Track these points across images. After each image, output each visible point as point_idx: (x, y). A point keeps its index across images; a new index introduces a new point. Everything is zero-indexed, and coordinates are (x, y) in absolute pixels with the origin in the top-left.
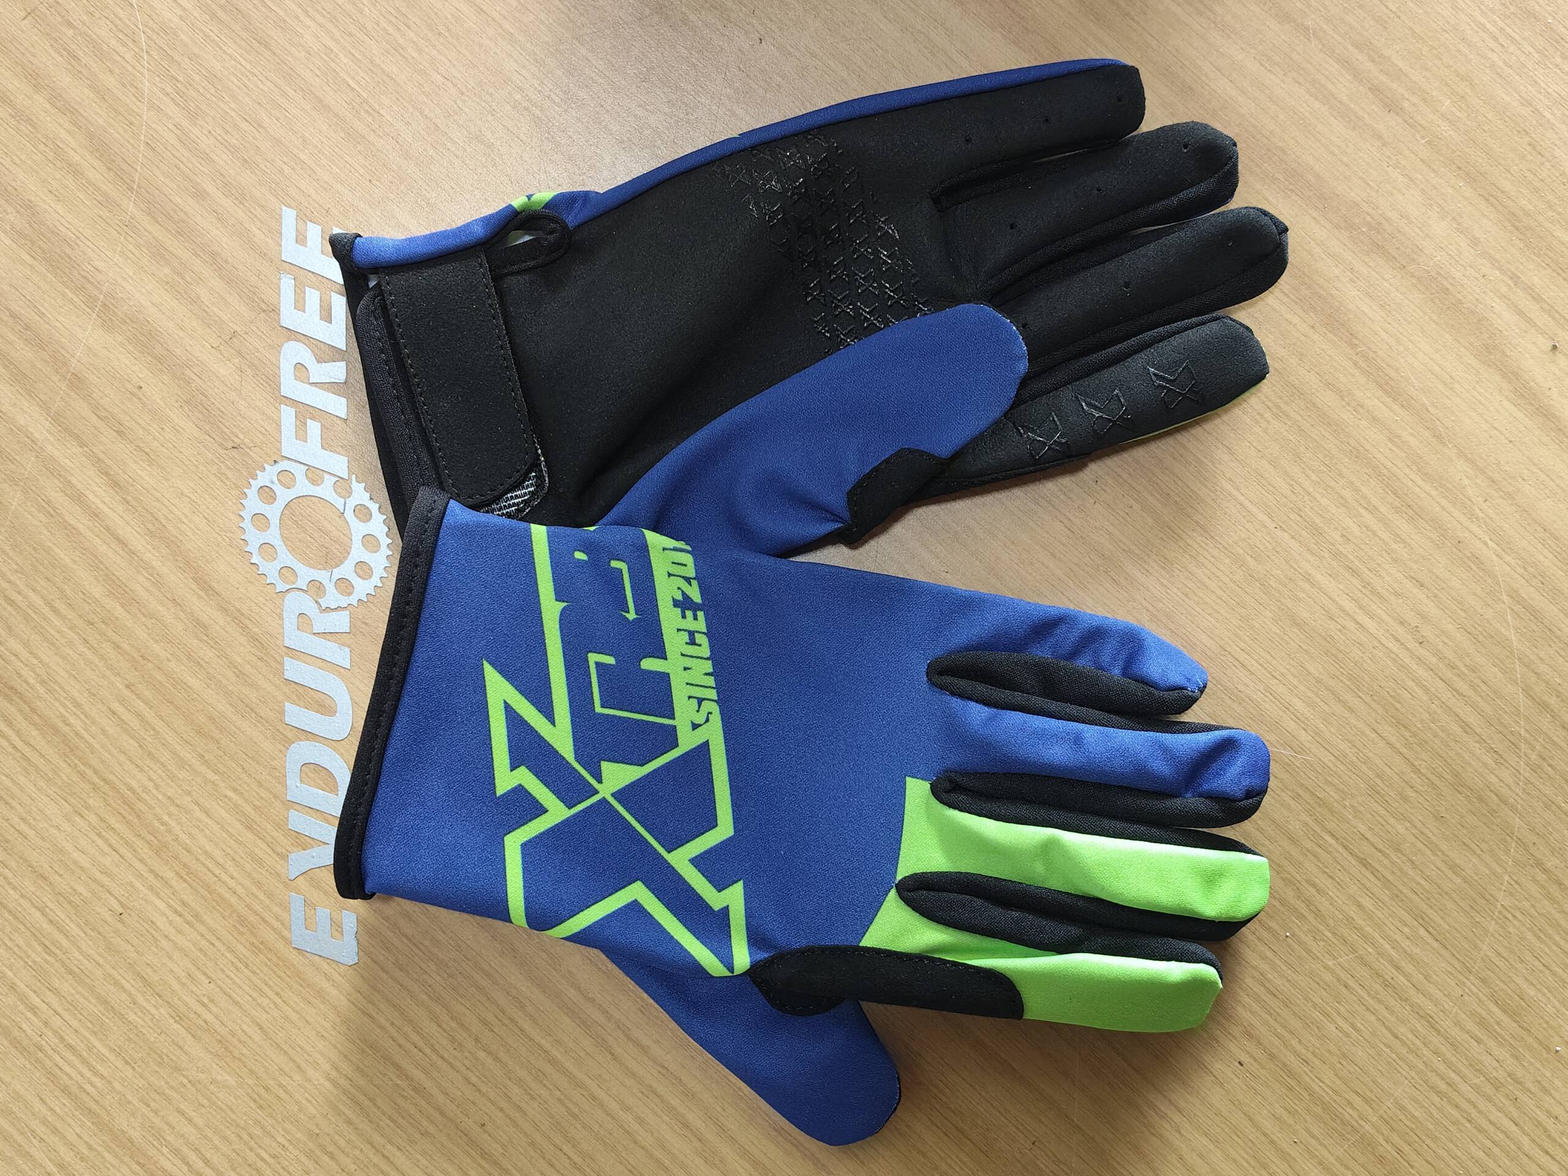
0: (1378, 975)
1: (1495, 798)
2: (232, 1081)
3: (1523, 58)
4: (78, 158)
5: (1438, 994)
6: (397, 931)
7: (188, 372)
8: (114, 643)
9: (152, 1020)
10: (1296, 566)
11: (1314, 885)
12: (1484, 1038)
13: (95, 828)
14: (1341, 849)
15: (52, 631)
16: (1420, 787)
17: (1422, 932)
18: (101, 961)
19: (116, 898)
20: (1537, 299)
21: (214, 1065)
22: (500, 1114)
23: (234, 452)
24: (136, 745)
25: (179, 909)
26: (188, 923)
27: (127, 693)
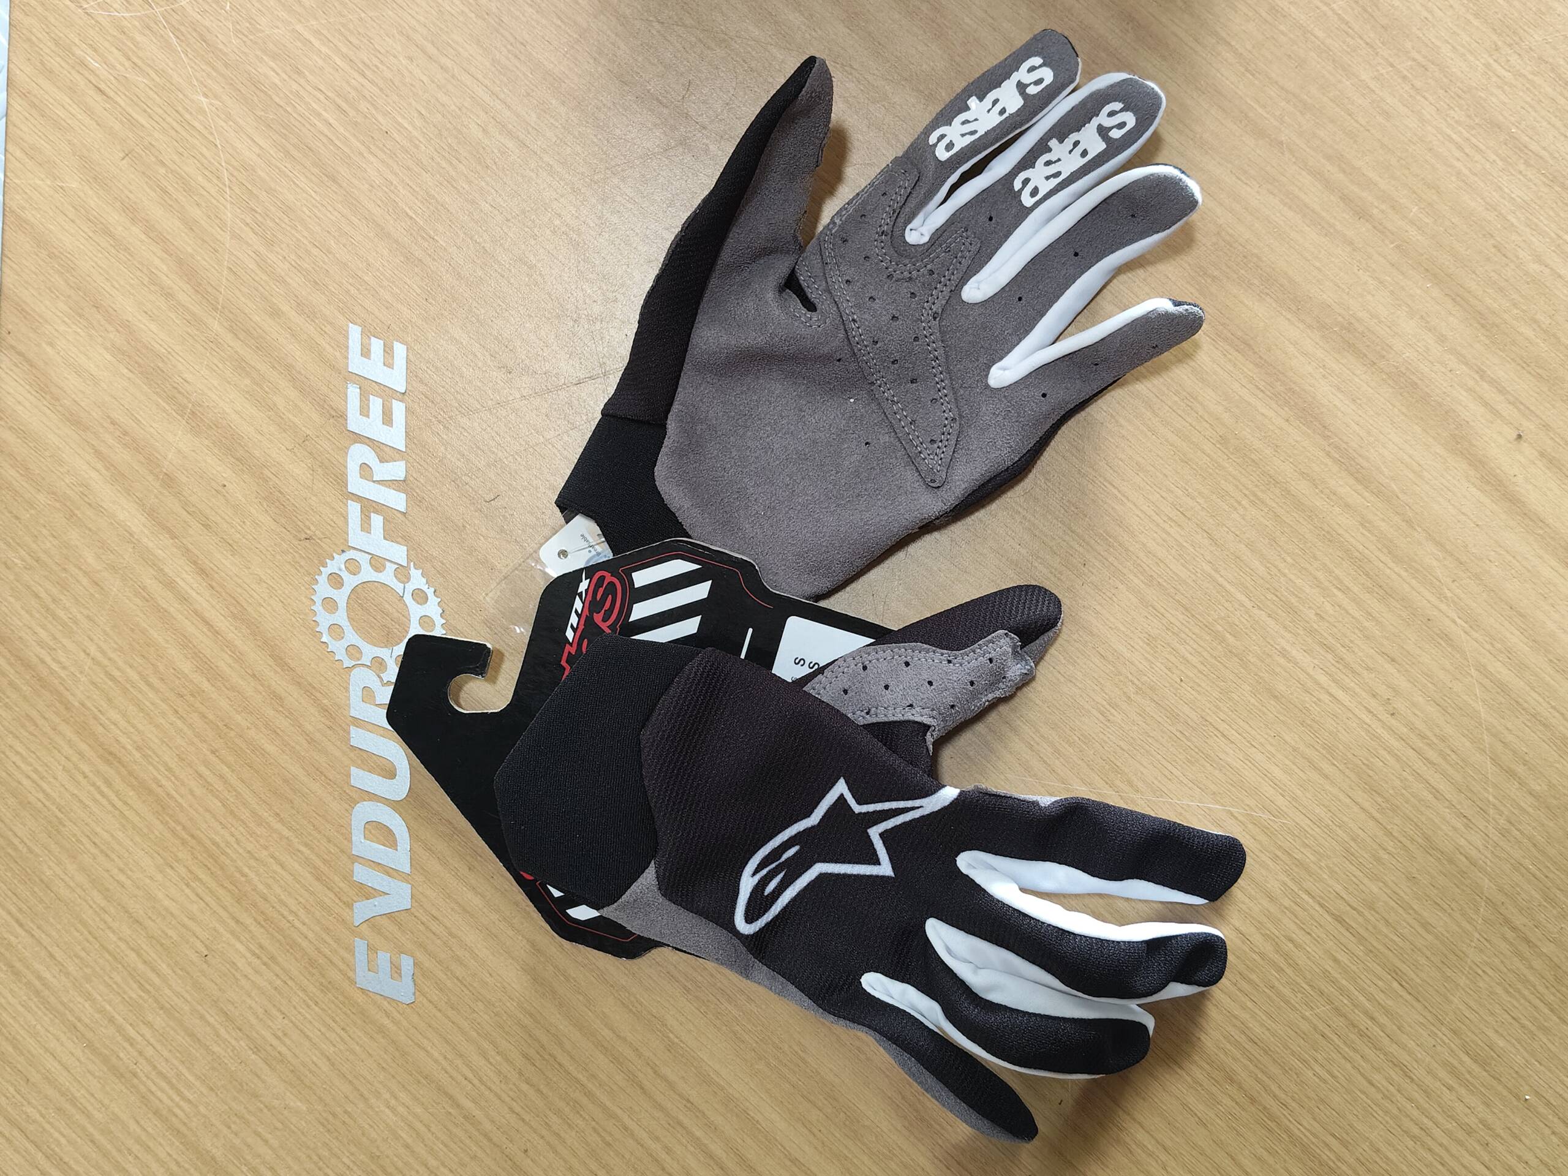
0: (1354, 1026)
1: (1464, 859)
2: (303, 1107)
3: (1488, 166)
4: (169, 282)
5: (1411, 1044)
6: (449, 973)
7: (266, 472)
8: (200, 713)
9: (232, 1051)
10: (1272, 643)
11: (1291, 940)
12: (1456, 1086)
13: (184, 878)
14: (1317, 907)
15: (147, 703)
16: (1393, 850)
17: (1395, 985)
18: (189, 998)
19: (201, 941)
20: (1502, 391)
21: (288, 1094)
22: (541, 1141)
23: (307, 543)
24: (220, 804)
25: (257, 951)
26: (265, 964)
27: (212, 758)
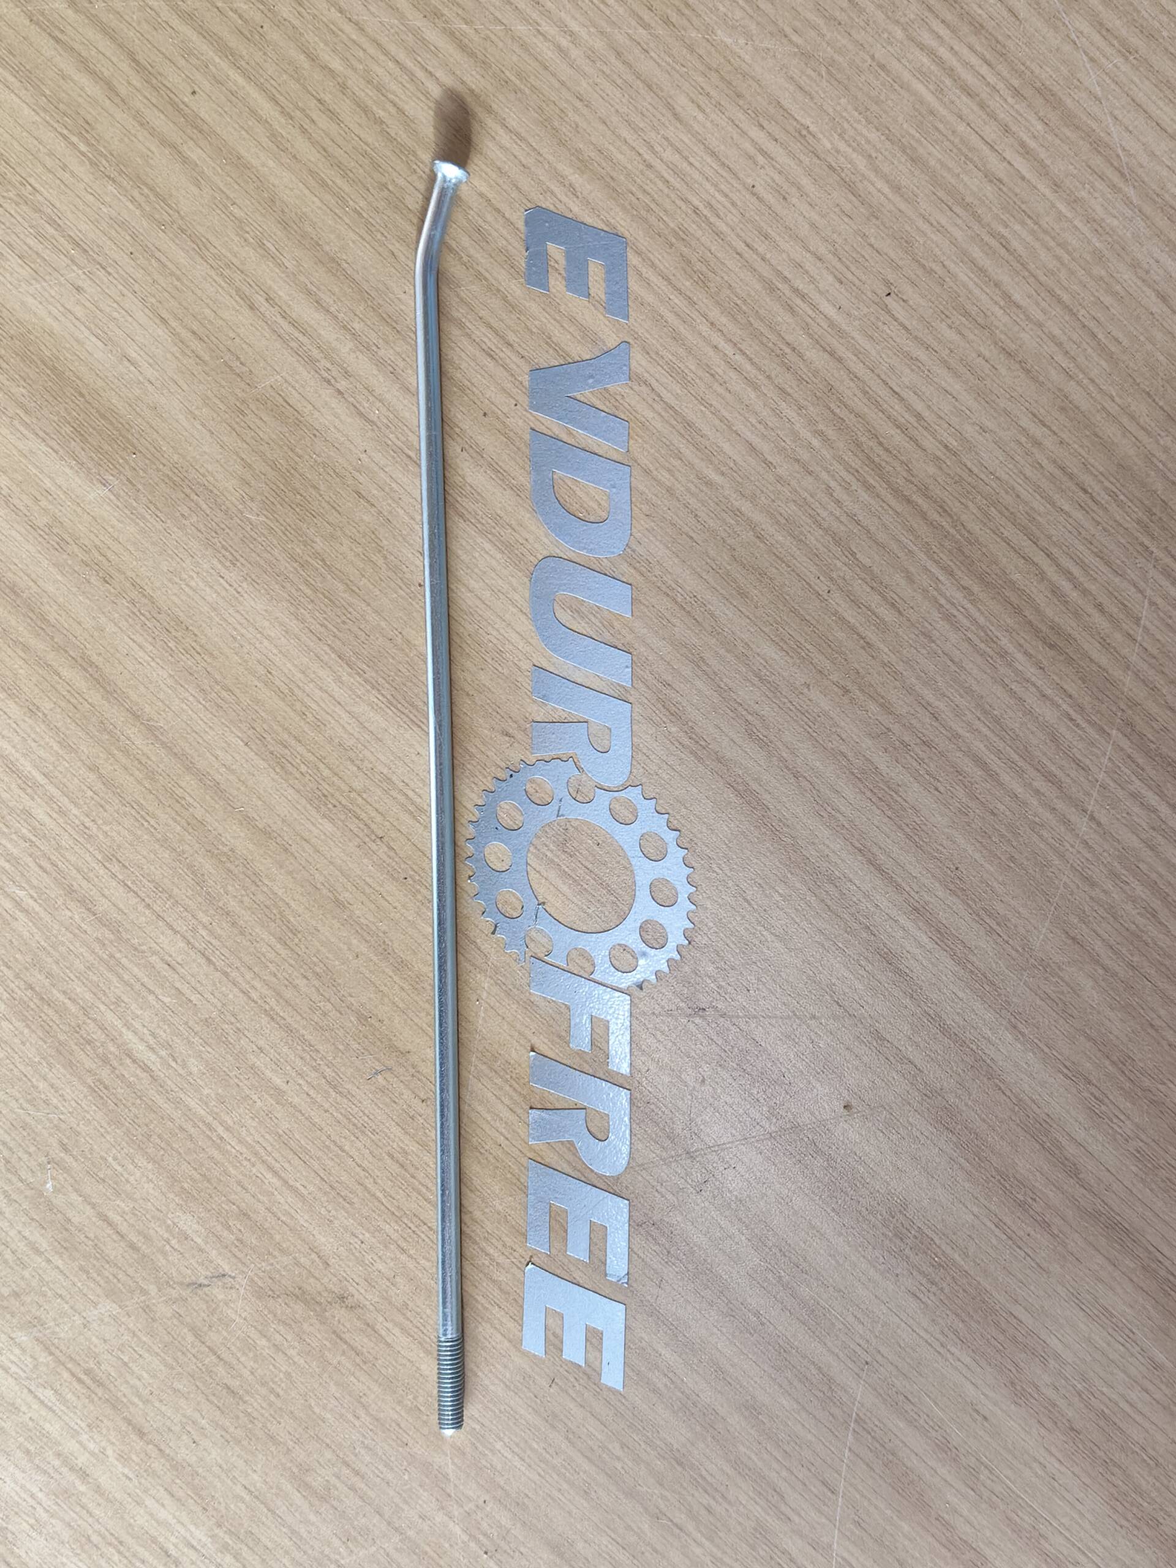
2: (721, 35)
4: (943, 1471)
6: (465, 259)
7: (773, 1130)
8: (890, 712)
9: (844, 131)
13: (926, 428)
15: (985, 730)
18: (920, 223)
19: (897, 321)
21: (747, 58)
23: (704, 1001)
24: (860, 557)
25: (799, 301)
26: (786, 280)
27: (871, 635)
